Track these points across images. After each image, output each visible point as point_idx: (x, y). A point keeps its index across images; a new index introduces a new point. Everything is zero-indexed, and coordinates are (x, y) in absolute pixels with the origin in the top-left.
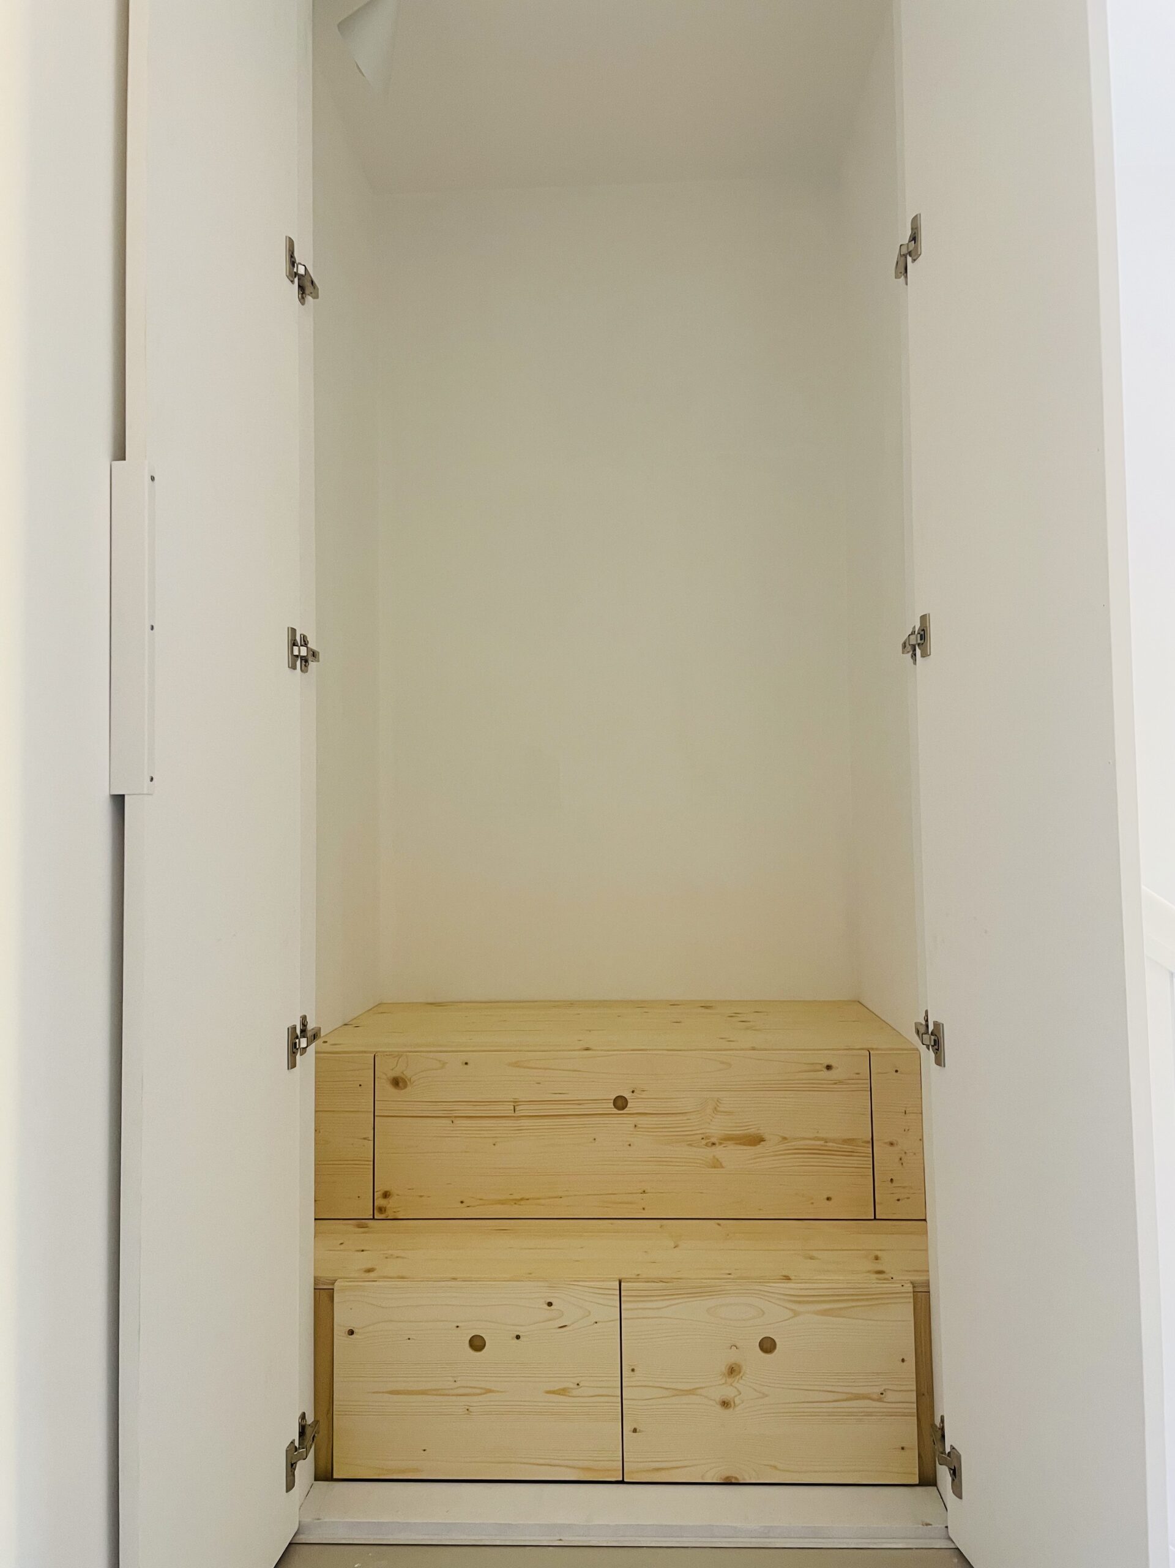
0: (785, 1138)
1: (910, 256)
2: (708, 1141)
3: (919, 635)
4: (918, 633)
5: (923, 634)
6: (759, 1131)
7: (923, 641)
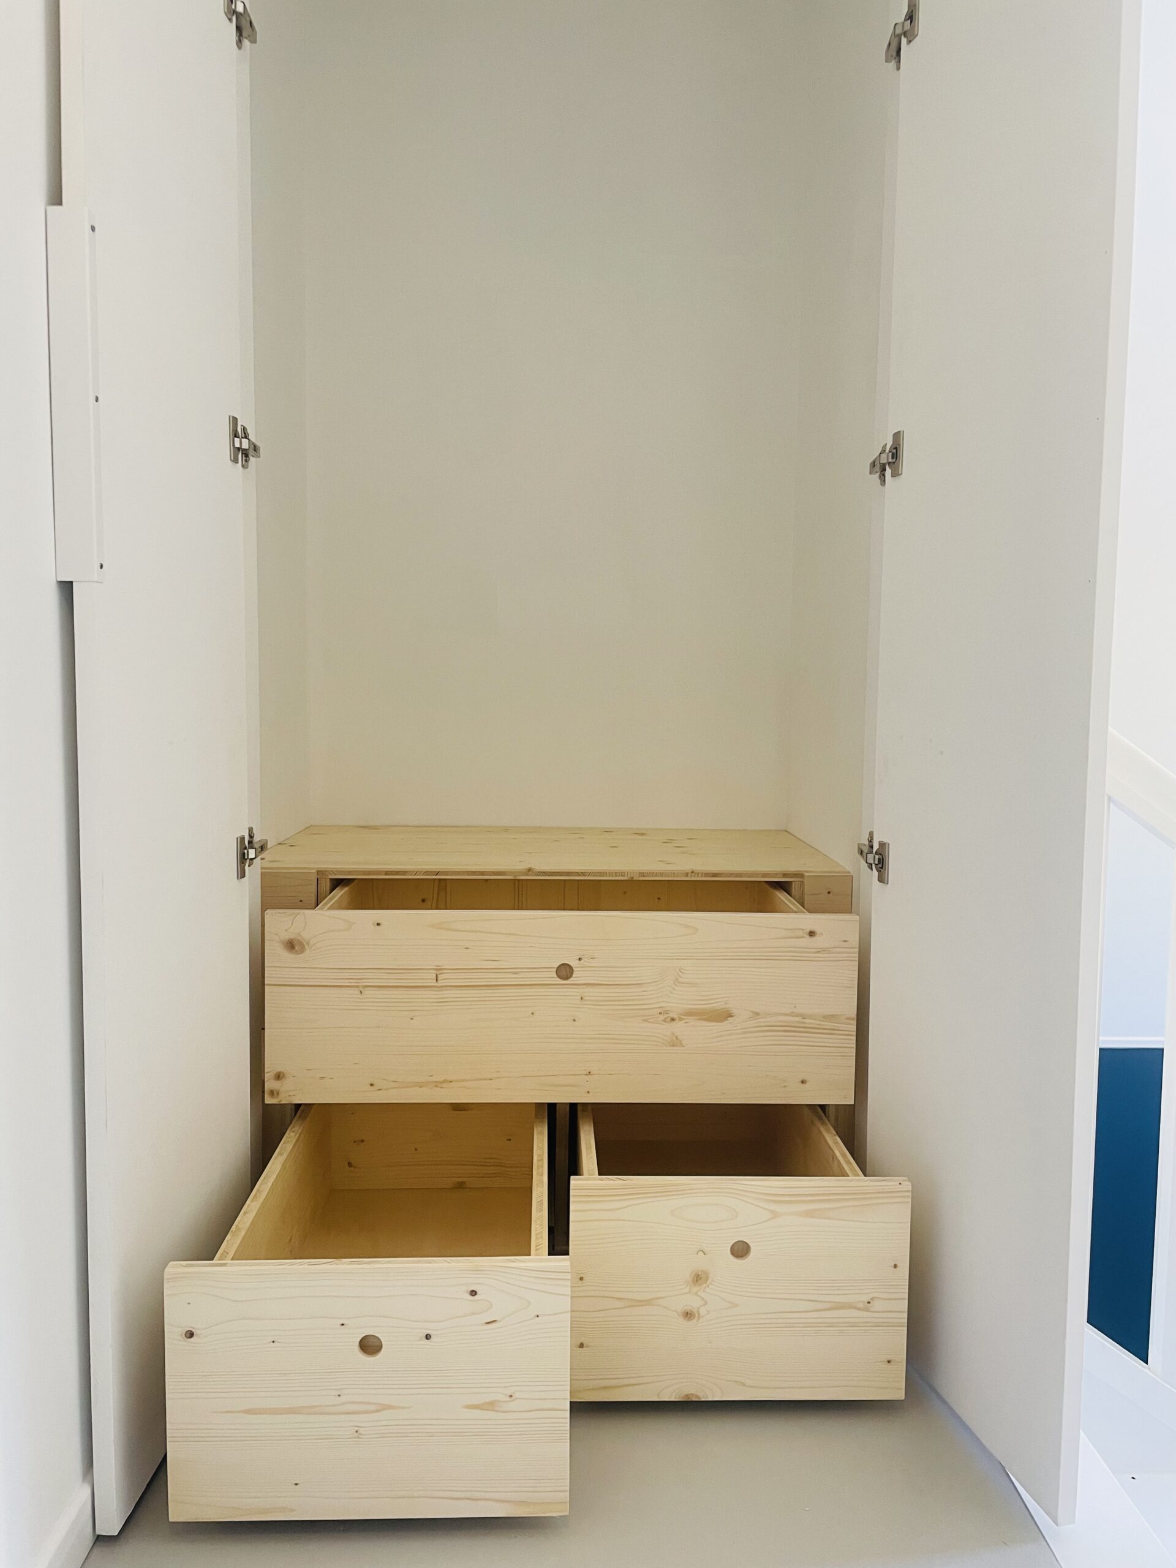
0: (758, 1014)
1: (905, 36)
2: (667, 1016)
3: (890, 454)
4: (890, 452)
5: (896, 452)
6: (727, 1006)
7: (894, 460)
